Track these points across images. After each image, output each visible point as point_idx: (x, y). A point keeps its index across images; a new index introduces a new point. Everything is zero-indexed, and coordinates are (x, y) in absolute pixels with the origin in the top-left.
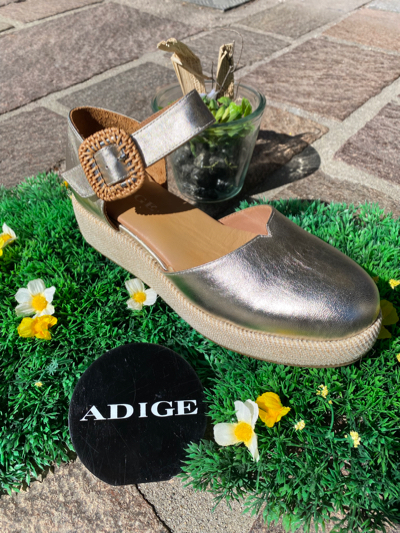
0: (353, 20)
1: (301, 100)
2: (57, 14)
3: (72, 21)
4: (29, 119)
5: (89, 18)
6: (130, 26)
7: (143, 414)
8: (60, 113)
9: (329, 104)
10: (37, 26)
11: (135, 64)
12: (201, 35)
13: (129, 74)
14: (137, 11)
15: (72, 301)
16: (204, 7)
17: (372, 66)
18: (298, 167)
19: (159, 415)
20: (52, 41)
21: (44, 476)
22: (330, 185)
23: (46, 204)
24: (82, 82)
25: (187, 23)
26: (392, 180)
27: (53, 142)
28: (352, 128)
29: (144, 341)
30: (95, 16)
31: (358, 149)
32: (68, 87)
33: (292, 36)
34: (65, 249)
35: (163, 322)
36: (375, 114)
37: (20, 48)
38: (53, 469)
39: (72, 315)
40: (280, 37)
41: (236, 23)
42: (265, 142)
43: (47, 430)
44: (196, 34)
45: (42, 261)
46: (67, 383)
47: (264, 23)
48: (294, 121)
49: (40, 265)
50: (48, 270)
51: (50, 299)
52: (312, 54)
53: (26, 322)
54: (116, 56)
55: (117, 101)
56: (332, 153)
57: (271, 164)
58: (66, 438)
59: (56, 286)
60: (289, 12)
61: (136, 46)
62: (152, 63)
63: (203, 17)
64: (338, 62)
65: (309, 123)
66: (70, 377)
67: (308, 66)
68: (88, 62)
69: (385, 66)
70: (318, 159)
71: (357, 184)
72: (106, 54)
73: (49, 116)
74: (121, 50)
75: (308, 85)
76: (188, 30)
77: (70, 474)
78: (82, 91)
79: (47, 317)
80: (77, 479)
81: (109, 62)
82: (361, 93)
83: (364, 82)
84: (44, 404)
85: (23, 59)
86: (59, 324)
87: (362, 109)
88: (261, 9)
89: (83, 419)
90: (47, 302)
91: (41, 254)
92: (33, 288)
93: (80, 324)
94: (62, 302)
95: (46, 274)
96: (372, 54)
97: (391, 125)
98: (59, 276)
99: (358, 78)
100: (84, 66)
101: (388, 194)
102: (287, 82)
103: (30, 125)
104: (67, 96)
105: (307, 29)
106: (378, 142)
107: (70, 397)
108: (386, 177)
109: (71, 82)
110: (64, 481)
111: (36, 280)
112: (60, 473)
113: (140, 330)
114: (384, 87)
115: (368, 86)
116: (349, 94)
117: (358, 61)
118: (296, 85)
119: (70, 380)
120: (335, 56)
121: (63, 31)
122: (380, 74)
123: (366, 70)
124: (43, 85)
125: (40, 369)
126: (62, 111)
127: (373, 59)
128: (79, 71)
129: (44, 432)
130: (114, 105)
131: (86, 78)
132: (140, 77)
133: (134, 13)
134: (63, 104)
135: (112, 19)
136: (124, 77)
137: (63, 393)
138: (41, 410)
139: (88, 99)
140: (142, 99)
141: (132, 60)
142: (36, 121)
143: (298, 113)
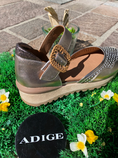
0: (100, 8)
1: (87, 30)
2: (9, 4)
3: (14, 6)
5: (19, 5)
6: (32, 8)
8: (10, 33)
9: (95, 32)
10: (2, 7)
11: (34, 19)
13: (32, 22)
14: (34, 4)
15: (15, 97)
17: (107, 21)
20: (7, 12)
23: (6, 62)
24: (17, 24)
27: (8, 42)
28: (103, 39)
29: (42, 111)
30: (21, 5)
31: (106, 45)
32: (13, 25)
33: (82, 12)
34: (12, 78)
36: (110, 35)
39: (15, 102)
40: (78, 12)
41: (64, 8)
42: (77, 43)
43: (6, 147)
45: (4, 82)
46: (14, 128)
48: (85, 36)
49: (4, 84)
50: (7, 86)
51: (8, 96)
54: (28, 16)
55: (29, 30)
58: (14, 150)
59: (10, 91)
60: (80, 5)
61: (34, 14)
62: (39, 19)
63: (55, 6)
64: (97, 20)
65: (90, 37)
66: (15, 125)
67: (88, 20)
68: (19, 18)
69: (111, 21)
72: (24, 16)
73: (6, 34)
78: (17, 27)
79: (6, 103)
81: (26, 18)
82: (105, 29)
83: (105, 25)
84: (5, 136)
86: (11, 105)
87: (105, 33)
89: (21, 143)
90: (6, 98)
91: (4, 80)
92: (1, 93)
93: (18, 105)
94: (12, 97)
95: (6, 87)
97: (115, 38)
98: (11, 88)
99: (103, 24)
100: (17, 19)
102: (82, 25)
104: (12, 28)
105: (86, 10)
106: (112, 43)
107: (15, 133)
109: (14, 24)
111: (2, 89)
114: (111, 27)
115: (107, 27)
116: (101, 29)
117: (102, 19)
118: (85, 26)
119: (15, 127)
120: (96, 18)
121: (11, 9)
122: (110, 23)
123: (106, 22)
124: (4, 25)
125: (4, 123)
126: (11, 33)
127: (107, 19)
128: (16, 21)
129: (5, 148)
130: (28, 31)
131: (18, 23)
132: (36, 23)
133: (33, 4)
134: (11, 31)
135: (26, 6)
136: (30, 23)
137: (12, 132)
138: (4, 139)
139: (19, 29)
140: (37, 29)
141: (33, 18)
142: (2, 36)
143: (86, 34)
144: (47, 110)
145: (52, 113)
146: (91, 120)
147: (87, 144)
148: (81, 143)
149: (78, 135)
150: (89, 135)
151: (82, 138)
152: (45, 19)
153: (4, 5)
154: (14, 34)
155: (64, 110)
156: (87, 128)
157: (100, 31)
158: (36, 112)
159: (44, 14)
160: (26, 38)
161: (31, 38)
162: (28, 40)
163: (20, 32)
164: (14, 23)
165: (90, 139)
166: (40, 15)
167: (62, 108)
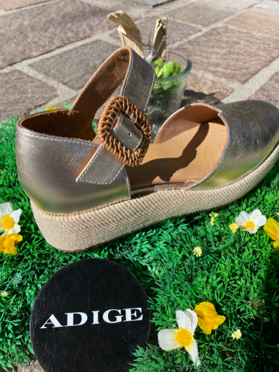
0: (246, 15)
1: (212, 69)
2: (30, 5)
3: (41, 10)
4: (6, 78)
5: (54, 9)
6: (84, 15)
7: (96, 321)
8: (30, 75)
9: (233, 72)
10: (14, 13)
13: (83, 47)
14: (89, 5)
16: (138, 4)
17: (262, 46)
19: (109, 322)
20: (26, 23)
24: (47, 53)
27: (24, 96)
28: (251, 90)
29: (96, 255)
30: (58, 8)
32: (37, 56)
33: (202, 25)
36: (267, 80)
38: (16, 369)
39: (35, 234)
40: (194, 25)
42: (187, 98)
43: (10, 336)
45: (11, 187)
46: (30, 292)
47: (181, 15)
48: (207, 83)
49: (10, 191)
50: (16, 195)
51: (17, 219)
54: (73, 35)
55: (74, 67)
58: (28, 342)
59: (22, 208)
60: (199, 9)
61: (88, 28)
62: (100, 41)
63: (138, 10)
64: (237, 43)
65: (218, 86)
66: (33, 287)
67: (216, 45)
68: (52, 39)
69: (271, 46)
72: (66, 33)
73: (22, 76)
74: (77, 31)
78: (48, 59)
79: (14, 235)
81: (69, 39)
82: (256, 65)
83: (257, 57)
84: (9, 311)
85: (3, 36)
86: (24, 241)
87: (257, 76)
88: (179, 7)
89: (43, 327)
91: (10, 182)
92: (3, 211)
93: (41, 241)
94: (27, 222)
95: (15, 198)
96: (261, 38)
98: (25, 200)
99: (253, 54)
100: (49, 42)
102: (201, 56)
103: (7, 83)
104: (36, 62)
105: (213, 21)
106: (271, 100)
107: (32, 305)
109: (39, 53)
111: (5, 203)
114: (272, 61)
115: (260, 60)
116: (247, 65)
117: (251, 42)
118: (207, 58)
119: (32, 290)
120: (235, 39)
121: (34, 17)
122: (268, 52)
123: (258, 49)
124: (18, 54)
125: (6, 280)
126: (32, 73)
127: (262, 42)
128: (45, 45)
129: (8, 338)
130: (72, 69)
131: (51, 49)
132: (92, 50)
133: (87, 6)
134: (33, 68)
135: (71, 10)
136: (80, 50)
137: (26, 301)
138: (6, 317)
139: (52, 65)
140: (93, 65)
141: (85, 38)
142: (11, 80)
143: (211, 78)
144: (107, 253)
145: (118, 261)
146: (210, 280)
147: (199, 334)
148: (184, 333)
149: (179, 313)
150: (205, 313)
151: (187, 321)
152: (114, 41)
153: (19, 8)
154: (41, 76)
155: (149, 254)
156: (200, 297)
157: (244, 71)
158: (81, 257)
159: (111, 29)
160: (67, 86)
161: (78, 86)
162: (72, 91)
163: (53, 71)
164: (41, 49)
165: (206, 324)
166: (104, 31)
167: (145, 250)
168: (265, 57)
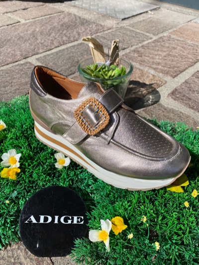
0: (185, 28)
1: (155, 66)
2: (42, 16)
3: (48, 20)
4: (21, 67)
5: (56, 20)
6: (75, 25)
7: (56, 222)
9: (168, 69)
10: (31, 22)
11: (76, 43)
12: (109, 31)
13: (72, 48)
14: (80, 18)
15: (29, 161)
16: (112, 17)
17: (192, 51)
18: (149, 100)
19: (64, 223)
21: (5, 248)
22: (164, 110)
24: (49, 50)
25: (103, 24)
26: (195, 110)
28: (178, 82)
29: (61, 184)
30: (59, 19)
31: (180, 93)
32: (42, 53)
33: (153, 34)
34: (29, 134)
35: (71, 175)
36: (190, 76)
37: (22, 32)
38: (10, 245)
39: (28, 168)
40: (148, 34)
41: (127, 26)
42: (134, 86)
43: (9, 225)
44: (107, 30)
46: (22, 202)
47: (140, 27)
48: (150, 76)
49: (16, 142)
52: (162, 44)
53: (5, 170)
54: (67, 39)
55: (65, 61)
56: (167, 94)
57: (136, 98)
58: (18, 230)
59: (22, 153)
60: (153, 22)
61: (77, 34)
63: (111, 22)
64: (174, 48)
65: (157, 79)
66: (24, 199)
67: (160, 49)
68: (53, 41)
69: (198, 51)
70: (159, 97)
71: (177, 111)
72: (62, 37)
73: (31, 66)
74: (70, 36)
75: (158, 59)
76: (103, 28)
77: (18, 249)
78: (48, 55)
79: (15, 168)
80: (21, 251)
81: (63, 42)
82: (185, 65)
83: (187, 59)
84: (9, 212)
85: (22, 38)
86: (21, 172)
87: (184, 73)
88: (140, 20)
89: (26, 222)
91: (17, 136)
92: (10, 154)
93: (31, 173)
94: (24, 161)
95: (19, 146)
96: (192, 45)
97: (198, 82)
98: (24, 148)
99: (184, 57)
100: (51, 43)
101: (192, 117)
102: (149, 56)
103: (22, 70)
104: (41, 57)
105: (162, 31)
106: (190, 90)
107: (22, 209)
108: (193, 108)
109: (44, 50)
110: (15, 252)
111: (12, 150)
112: (14, 247)
113: (60, 178)
114: (196, 62)
115: (188, 61)
116: (179, 65)
117: (184, 48)
118: (153, 59)
120: (174, 45)
121: (43, 25)
122: (195, 56)
123: (188, 53)
124: (30, 51)
125: (9, 194)
127: (192, 48)
128: (48, 45)
130: (63, 63)
131: (51, 48)
132: (77, 50)
133: (78, 18)
134: (39, 61)
135: (67, 21)
136: (69, 49)
137: (19, 207)
138: (7, 215)
139: (51, 59)
140: (77, 61)
141: (74, 41)
142: (24, 69)
143: (152, 73)
144: (68, 183)
146: (124, 204)
147: (112, 234)
148: (104, 233)
149: (102, 221)
150: (116, 223)
151: (106, 226)
153: (35, 18)
155: (92, 186)
163: (51, 64)
168: (192, 59)
